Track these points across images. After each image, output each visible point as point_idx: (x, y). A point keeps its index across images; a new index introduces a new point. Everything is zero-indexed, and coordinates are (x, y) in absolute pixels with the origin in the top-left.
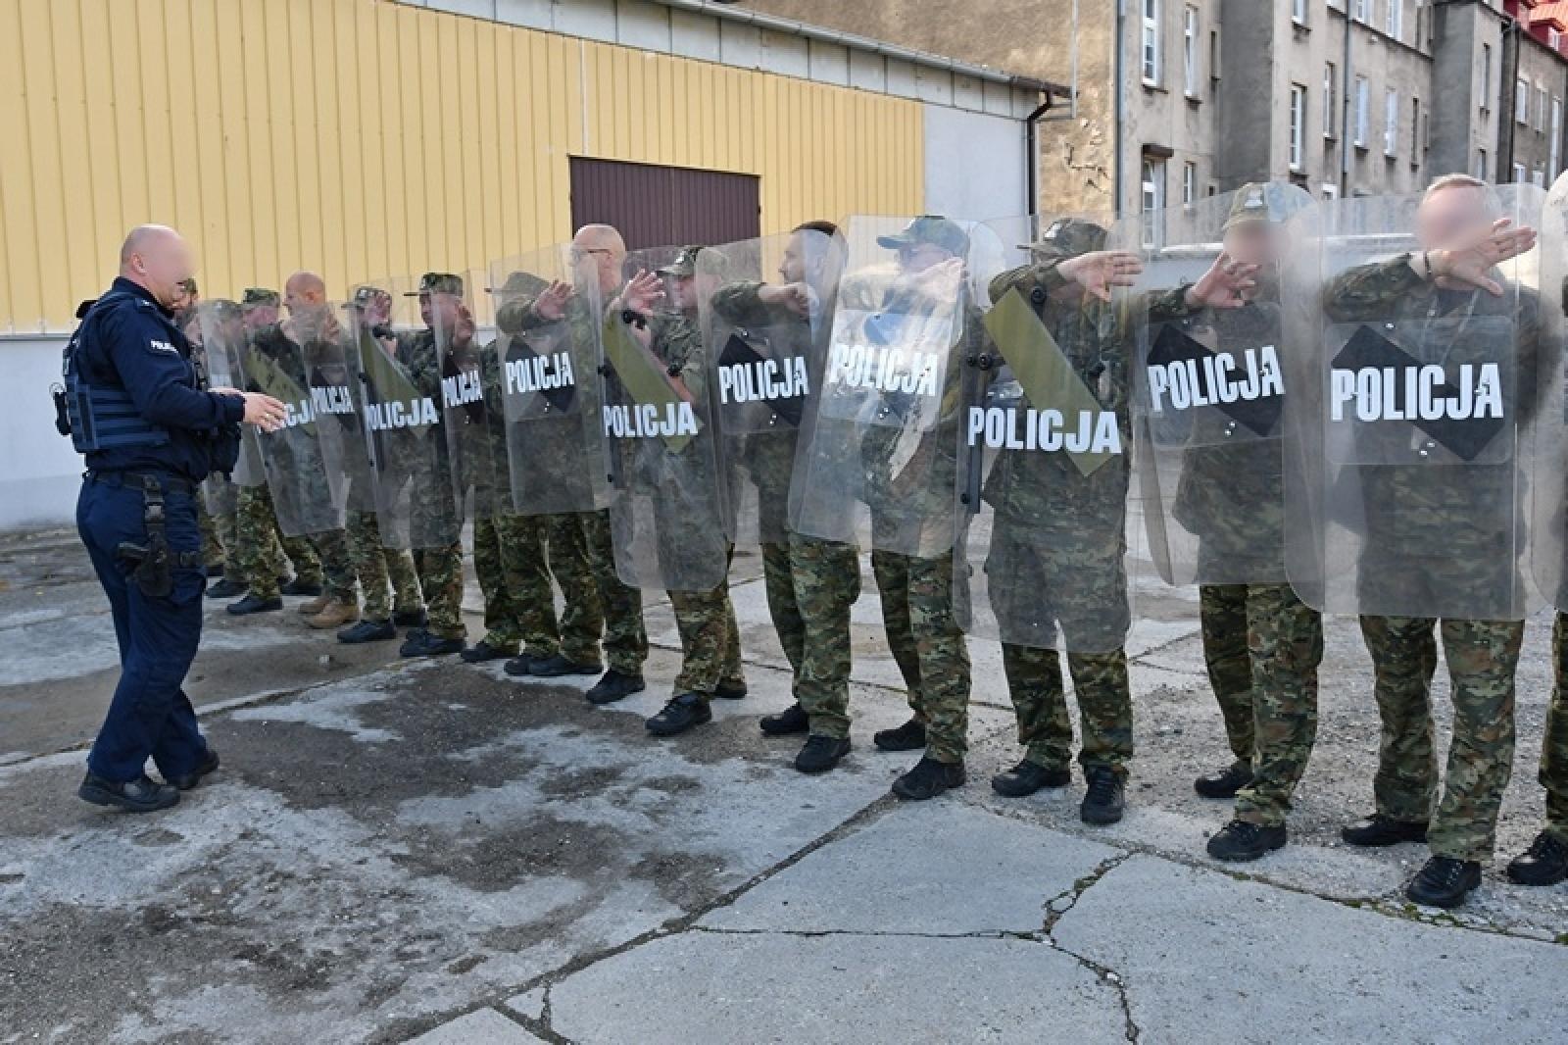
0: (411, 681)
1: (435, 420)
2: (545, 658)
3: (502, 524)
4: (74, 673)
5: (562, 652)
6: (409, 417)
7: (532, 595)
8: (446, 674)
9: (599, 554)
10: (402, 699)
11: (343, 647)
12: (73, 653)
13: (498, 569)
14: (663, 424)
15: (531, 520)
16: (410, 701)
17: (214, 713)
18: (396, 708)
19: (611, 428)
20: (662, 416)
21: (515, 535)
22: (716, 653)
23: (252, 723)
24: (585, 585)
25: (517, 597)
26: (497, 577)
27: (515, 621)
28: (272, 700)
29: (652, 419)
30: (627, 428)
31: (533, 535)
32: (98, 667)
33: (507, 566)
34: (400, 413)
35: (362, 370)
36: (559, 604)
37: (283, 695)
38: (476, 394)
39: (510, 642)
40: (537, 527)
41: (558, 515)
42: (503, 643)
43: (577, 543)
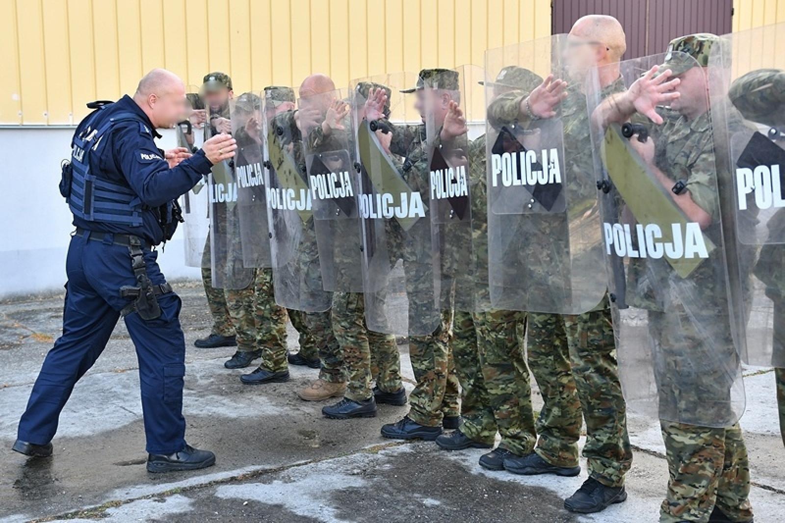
0: (387, 467)
1: (422, 214)
2: (520, 455)
3: (481, 318)
4: (87, 432)
5: (539, 451)
6: (398, 209)
7: (509, 390)
8: (421, 462)
9: (581, 357)
10: (378, 488)
11: (327, 422)
12: (91, 411)
13: (475, 360)
14: (668, 246)
15: (509, 316)
16: (385, 490)
17: (201, 487)
18: (371, 498)
19: (612, 246)
20: (667, 237)
21: (493, 330)
22: (711, 481)
23: (234, 502)
24: (563, 386)
25: (493, 392)
26: (474, 369)
27: (491, 413)
28: (255, 477)
29: (656, 240)
30: (630, 248)
31: (511, 331)
32: (109, 427)
33: (485, 360)
34: (389, 205)
35: (359, 161)
36: (537, 404)
37: (266, 472)
38: (461, 190)
39: (486, 433)
40: (515, 323)
41: (539, 314)
42: (479, 434)
43: (557, 343)
